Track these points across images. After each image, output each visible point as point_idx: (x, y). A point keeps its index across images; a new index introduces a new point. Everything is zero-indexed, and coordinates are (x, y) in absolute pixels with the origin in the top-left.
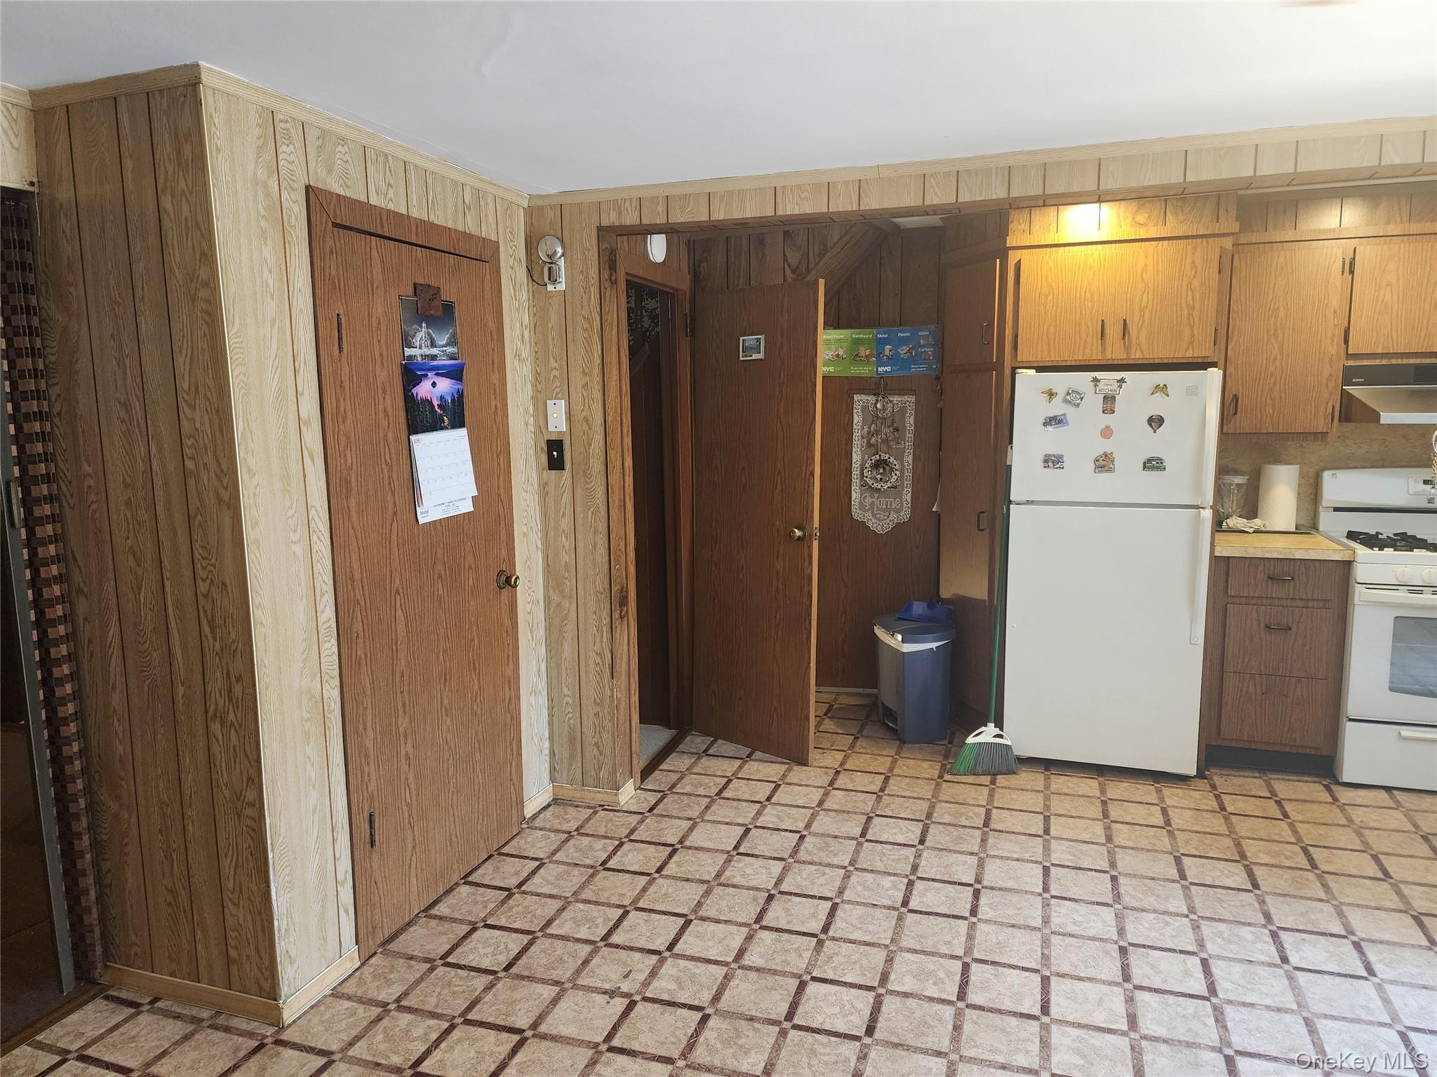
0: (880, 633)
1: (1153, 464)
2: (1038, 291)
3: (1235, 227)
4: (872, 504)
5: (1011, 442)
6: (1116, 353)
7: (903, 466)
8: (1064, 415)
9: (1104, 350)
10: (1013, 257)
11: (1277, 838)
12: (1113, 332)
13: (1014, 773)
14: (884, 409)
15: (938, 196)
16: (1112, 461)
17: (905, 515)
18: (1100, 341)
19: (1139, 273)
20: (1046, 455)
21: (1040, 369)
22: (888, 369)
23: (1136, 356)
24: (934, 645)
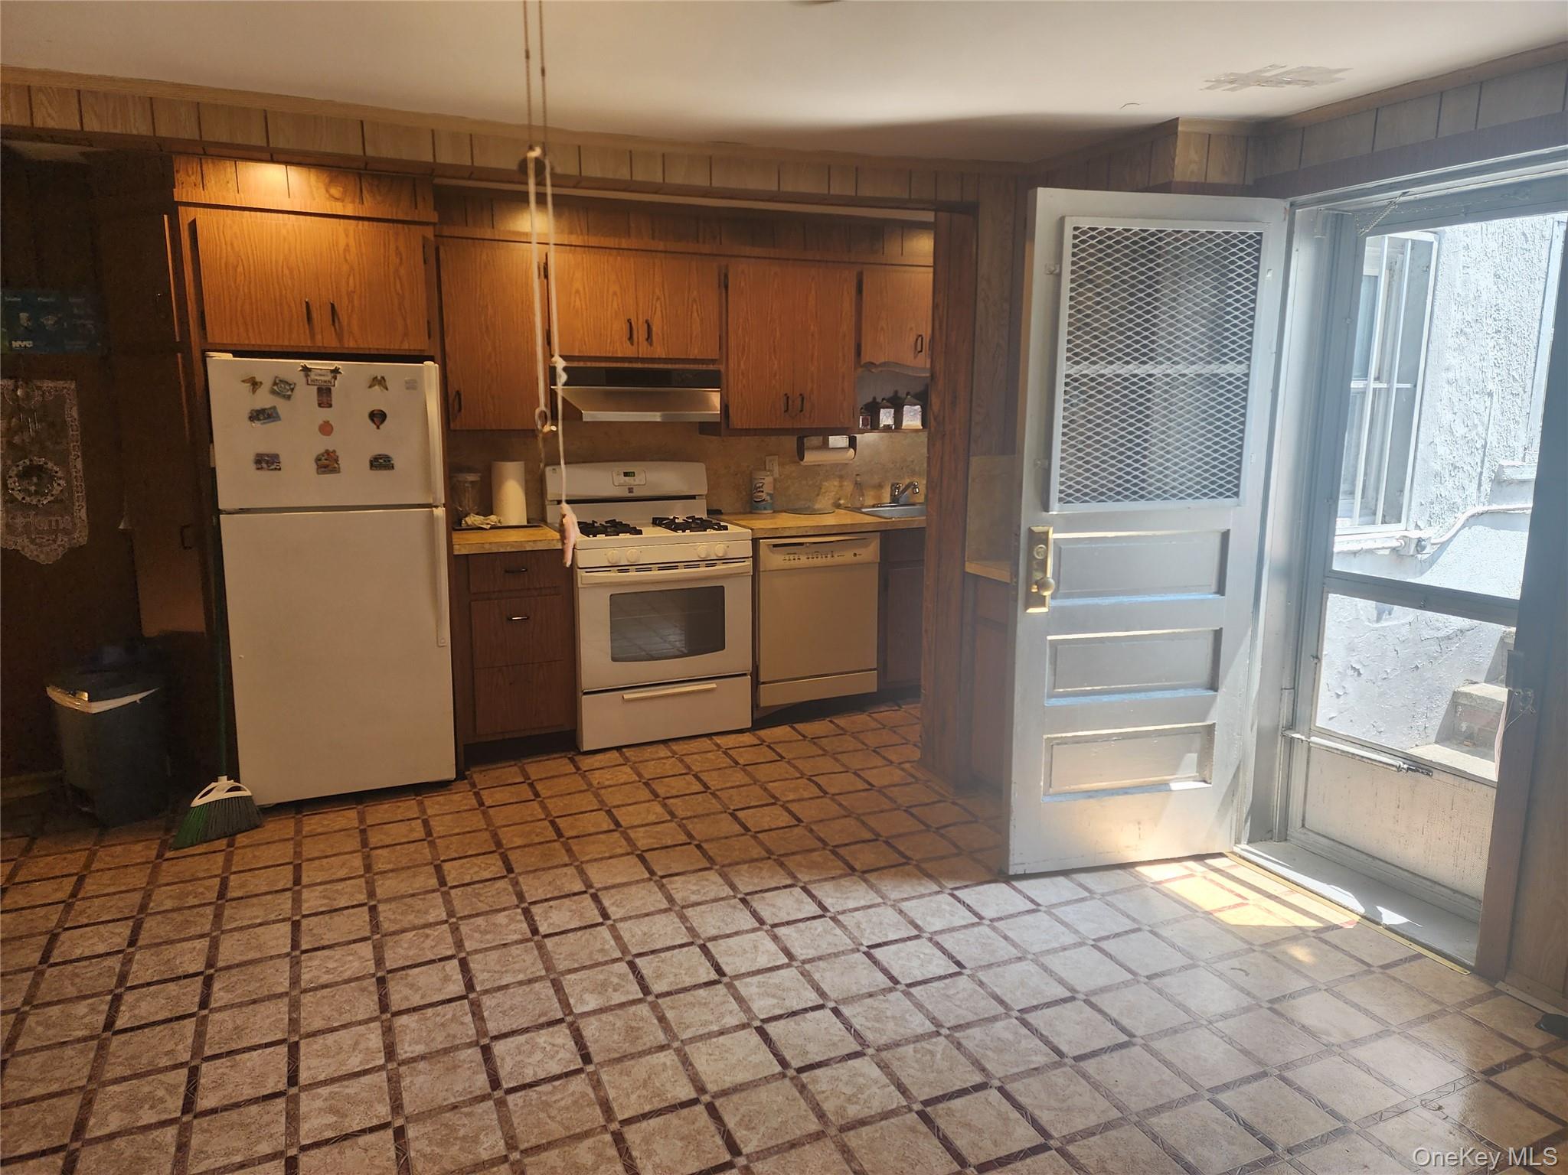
0: (56, 695)
1: (381, 463)
2: (223, 261)
3: (434, 217)
4: (27, 526)
5: (212, 441)
6: (327, 340)
7: (69, 472)
8: (274, 408)
9: (313, 336)
10: (186, 215)
11: (529, 819)
12: (321, 317)
13: (257, 827)
14: (28, 397)
15: (52, 118)
16: (336, 460)
17: (81, 537)
18: (307, 326)
19: (341, 252)
20: (258, 455)
21: (236, 354)
22: (29, 344)
23: (350, 344)
24: (136, 697)
